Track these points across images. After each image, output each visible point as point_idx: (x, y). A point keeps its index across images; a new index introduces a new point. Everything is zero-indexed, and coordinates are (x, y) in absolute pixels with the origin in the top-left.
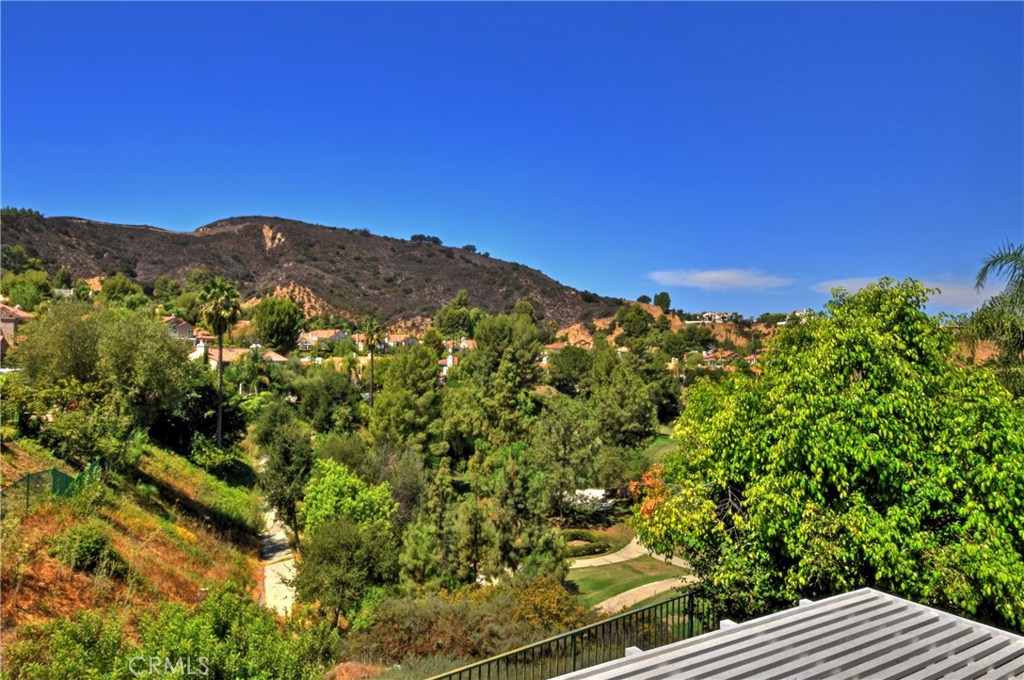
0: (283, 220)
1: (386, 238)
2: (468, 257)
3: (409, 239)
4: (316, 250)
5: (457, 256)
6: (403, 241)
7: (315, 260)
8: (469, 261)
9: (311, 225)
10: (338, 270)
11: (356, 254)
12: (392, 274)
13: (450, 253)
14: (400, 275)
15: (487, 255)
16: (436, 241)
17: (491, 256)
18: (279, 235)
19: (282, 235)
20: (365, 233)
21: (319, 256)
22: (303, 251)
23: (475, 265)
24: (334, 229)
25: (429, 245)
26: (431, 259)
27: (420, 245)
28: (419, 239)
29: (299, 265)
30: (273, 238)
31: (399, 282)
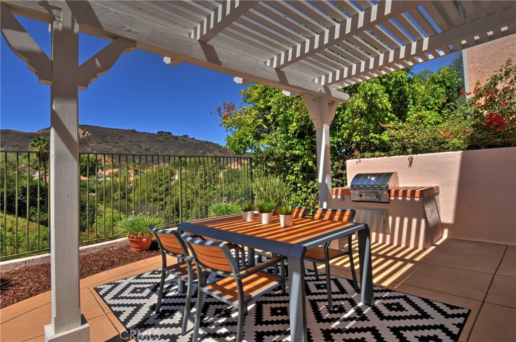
0: (89, 126)
1: (145, 133)
2: (185, 139)
3: (156, 133)
4: (108, 138)
5: (180, 139)
6: (153, 134)
7: (108, 142)
8: (185, 141)
9: (105, 128)
10: (120, 146)
11: (129, 140)
12: (148, 147)
13: (176, 138)
14: (152, 147)
15: (194, 138)
16: (170, 133)
17: (196, 139)
18: (87, 132)
19: (89, 133)
20: (134, 131)
21: (109, 141)
22: (101, 139)
23: (189, 142)
24: (118, 129)
25: (166, 135)
26: (168, 141)
27: (162, 135)
28: (161, 133)
29: (99, 145)
30: (84, 134)
31: (152, 150)
